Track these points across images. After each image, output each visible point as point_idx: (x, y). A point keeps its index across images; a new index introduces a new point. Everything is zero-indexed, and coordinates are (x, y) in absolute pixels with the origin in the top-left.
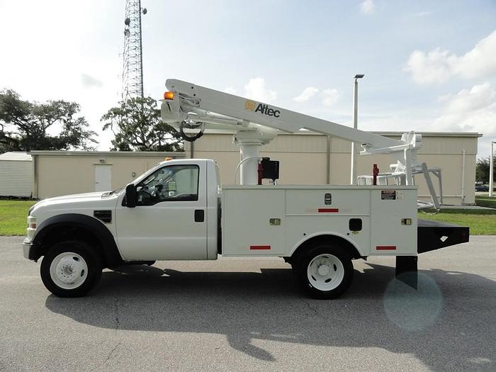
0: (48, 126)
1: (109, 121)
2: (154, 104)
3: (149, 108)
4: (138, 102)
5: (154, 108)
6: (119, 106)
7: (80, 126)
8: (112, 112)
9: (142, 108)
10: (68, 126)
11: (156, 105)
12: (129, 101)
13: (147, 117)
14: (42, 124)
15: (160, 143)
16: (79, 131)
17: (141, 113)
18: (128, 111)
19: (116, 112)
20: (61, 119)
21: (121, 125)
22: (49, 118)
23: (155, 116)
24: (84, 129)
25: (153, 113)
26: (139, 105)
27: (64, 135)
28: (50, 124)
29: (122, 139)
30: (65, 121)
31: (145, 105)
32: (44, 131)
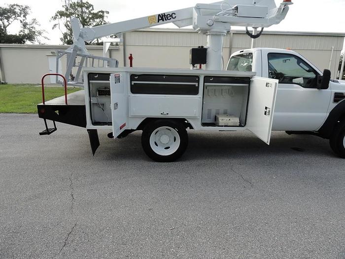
0: (8, 25)
1: (56, 22)
2: (91, 8)
3: (87, 11)
4: (78, 6)
5: (92, 12)
6: (64, 10)
7: (34, 25)
8: (58, 14)
9: (82, 12)
10: (25, 25)
11: (93, 9)
12: (71, 5)
13: (86, 19)
14: (3, 23)
15: (98, 40)
16: (33, 30)
17: (82, 16)
18: (72, 14)
19: (62, 14)
20: (17, 19)
21: (67, 26)
22: (8, 18)
23: (93, 18)
24: (37, 28)
25: (90, 16)
26: (79, 9)
27: (22, 33)
28: (10, 24)
29: (68, 37)
30: (21, 22)
31: (84, 9)
32: (6, 30)
